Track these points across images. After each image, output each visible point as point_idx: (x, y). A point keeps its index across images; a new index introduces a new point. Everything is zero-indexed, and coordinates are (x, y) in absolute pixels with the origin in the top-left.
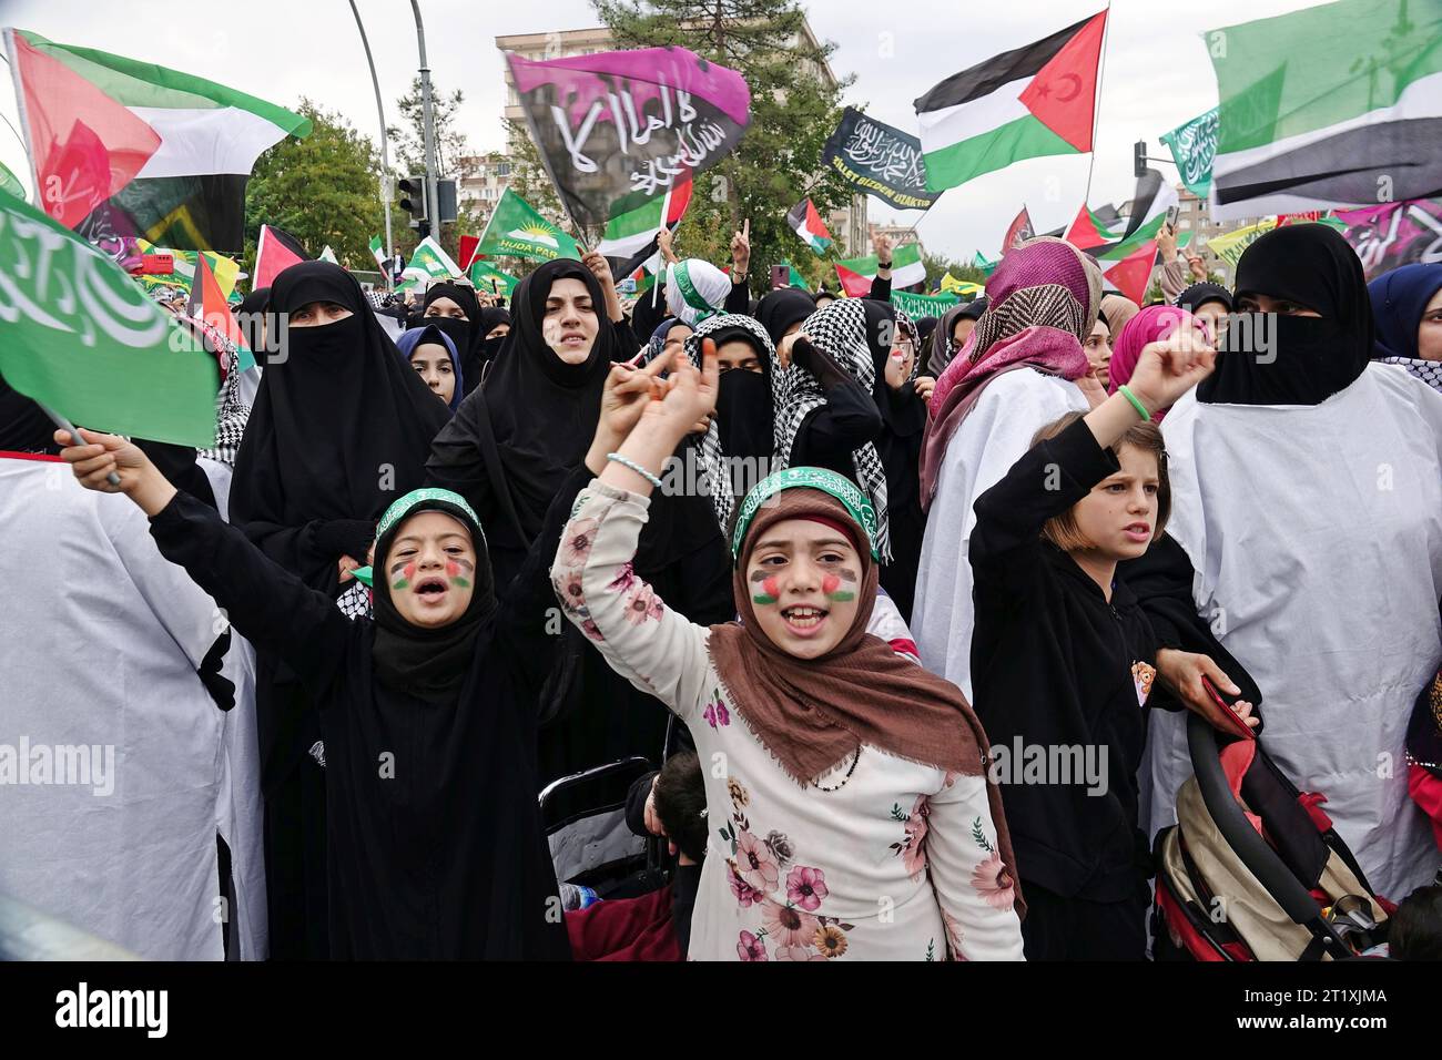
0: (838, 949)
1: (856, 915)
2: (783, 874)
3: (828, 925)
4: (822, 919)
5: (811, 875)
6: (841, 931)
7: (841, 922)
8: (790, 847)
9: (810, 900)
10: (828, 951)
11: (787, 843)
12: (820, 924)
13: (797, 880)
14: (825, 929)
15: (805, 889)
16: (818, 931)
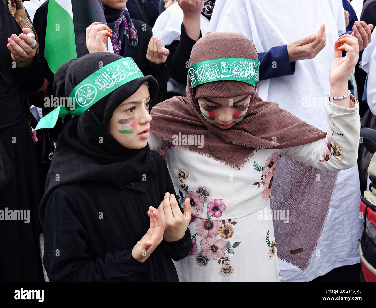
0: (229, 234)
1: (238, 217)
2: (206, 205)
3: (226, 224)
4: (223, 221)
5: (219, 202)
6: (232, 225)
7: (232, 221)
8: (208, 191)
9: (217, 213)
10: (225, 236)
11: (207, 190)
12: (223, 225)
13: (212, 206)
14: (225, 226)
15: (216, 208)
16: (221, 228)
